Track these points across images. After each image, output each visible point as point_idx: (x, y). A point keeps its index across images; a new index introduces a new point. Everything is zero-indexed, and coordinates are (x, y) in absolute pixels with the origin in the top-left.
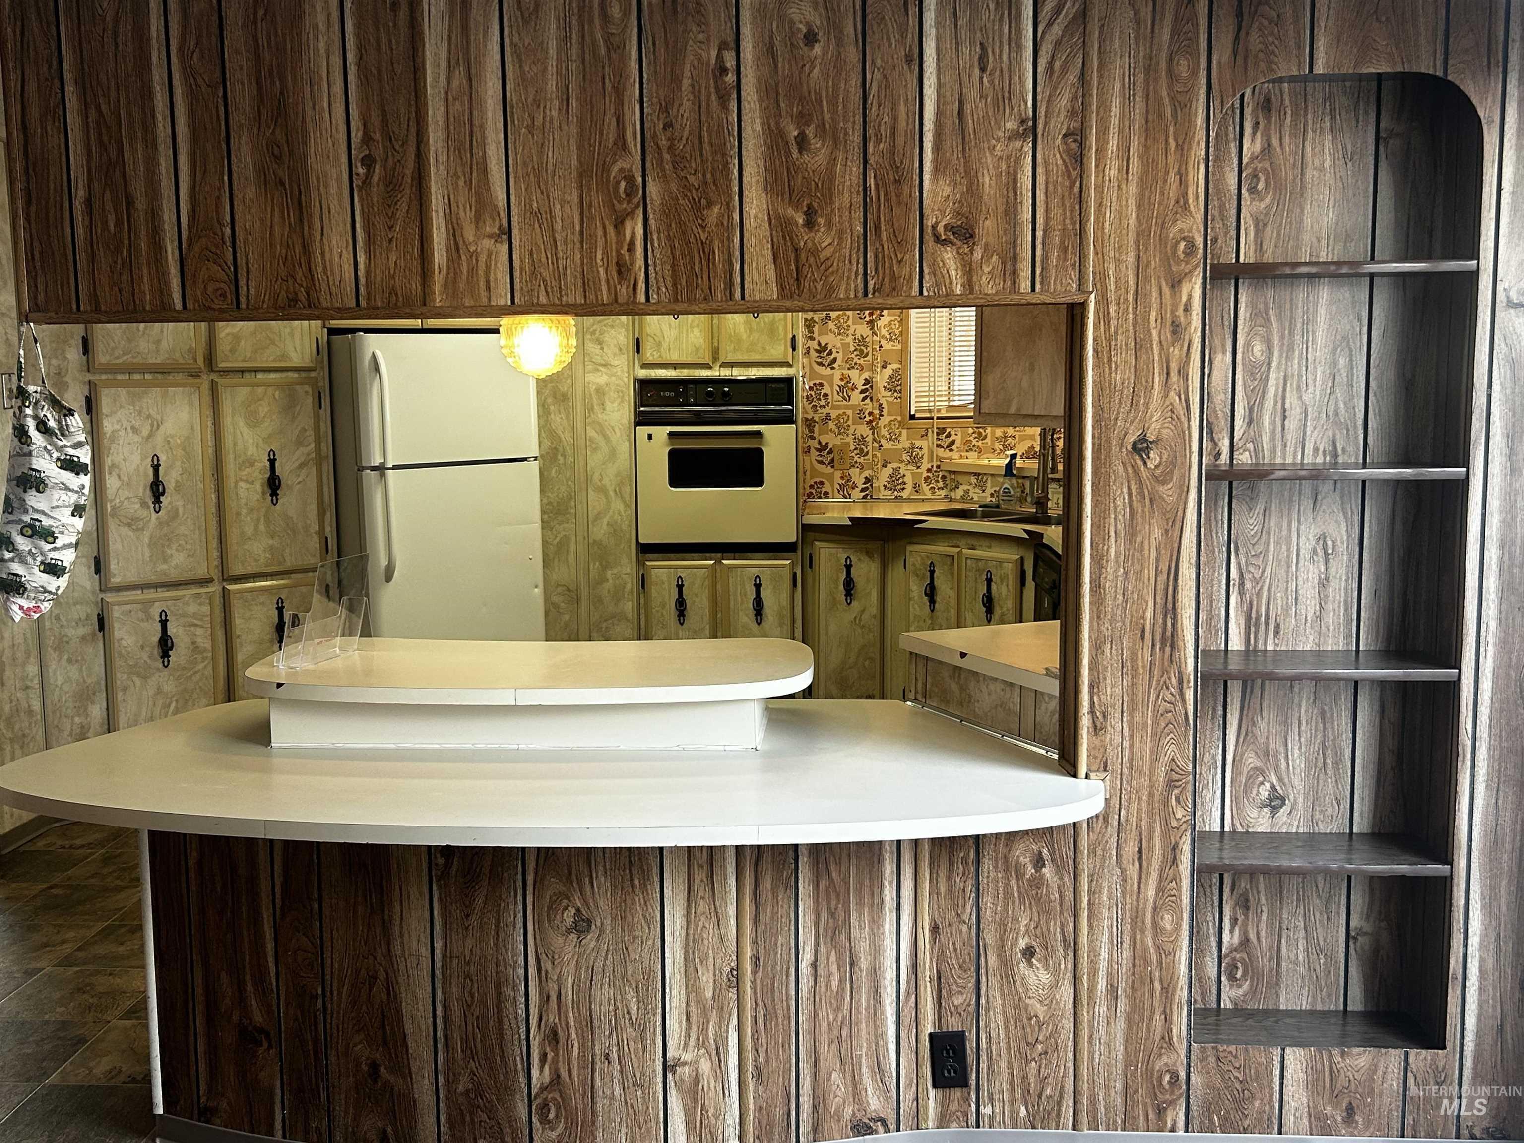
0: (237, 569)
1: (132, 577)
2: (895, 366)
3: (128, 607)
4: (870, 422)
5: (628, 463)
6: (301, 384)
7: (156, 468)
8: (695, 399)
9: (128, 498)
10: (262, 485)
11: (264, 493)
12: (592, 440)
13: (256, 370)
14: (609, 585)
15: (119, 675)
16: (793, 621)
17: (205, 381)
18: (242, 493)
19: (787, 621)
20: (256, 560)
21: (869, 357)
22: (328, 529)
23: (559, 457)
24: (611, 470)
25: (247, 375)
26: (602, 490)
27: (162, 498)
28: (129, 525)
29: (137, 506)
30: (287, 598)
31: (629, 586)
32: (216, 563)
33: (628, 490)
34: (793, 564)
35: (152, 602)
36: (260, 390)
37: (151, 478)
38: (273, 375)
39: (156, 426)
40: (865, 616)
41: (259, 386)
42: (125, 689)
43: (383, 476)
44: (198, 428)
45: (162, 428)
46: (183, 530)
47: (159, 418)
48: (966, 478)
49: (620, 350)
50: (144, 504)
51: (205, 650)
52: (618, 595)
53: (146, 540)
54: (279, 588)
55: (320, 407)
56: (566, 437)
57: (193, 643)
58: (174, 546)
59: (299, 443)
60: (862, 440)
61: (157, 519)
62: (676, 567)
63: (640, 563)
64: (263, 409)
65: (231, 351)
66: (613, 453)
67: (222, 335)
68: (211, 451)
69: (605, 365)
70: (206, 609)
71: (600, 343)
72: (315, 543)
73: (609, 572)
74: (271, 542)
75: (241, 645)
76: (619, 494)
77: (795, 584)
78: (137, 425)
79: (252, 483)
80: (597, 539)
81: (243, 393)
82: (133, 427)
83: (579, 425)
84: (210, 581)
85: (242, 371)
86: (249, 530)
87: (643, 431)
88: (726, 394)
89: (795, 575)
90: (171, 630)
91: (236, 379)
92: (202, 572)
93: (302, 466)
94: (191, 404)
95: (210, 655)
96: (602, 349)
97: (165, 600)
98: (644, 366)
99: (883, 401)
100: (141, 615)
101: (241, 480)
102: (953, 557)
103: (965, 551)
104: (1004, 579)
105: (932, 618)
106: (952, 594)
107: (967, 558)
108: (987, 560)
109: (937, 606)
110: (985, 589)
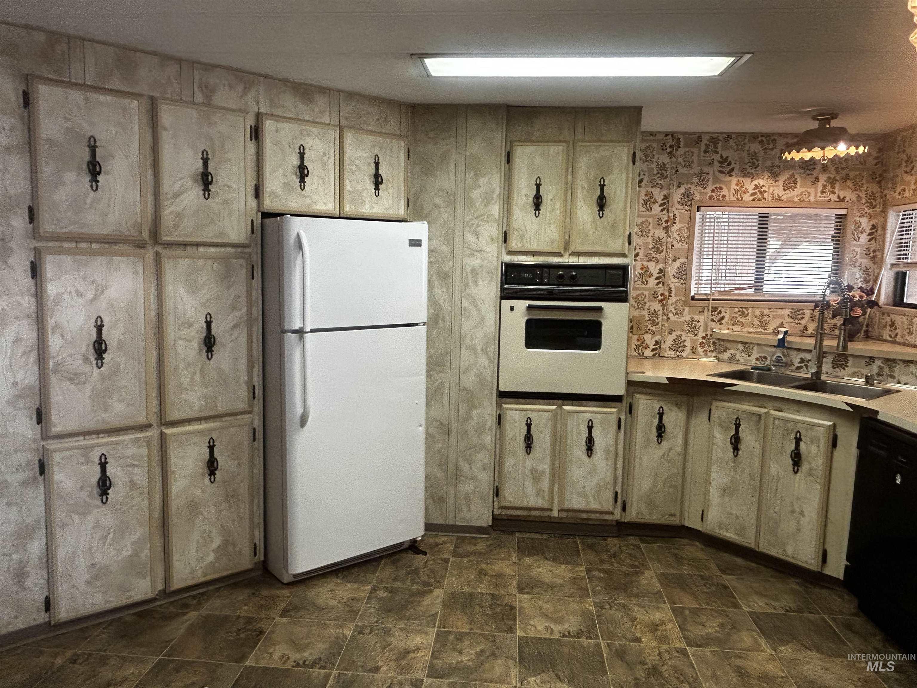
0: (174, 415)
1: (73, 426)
2: (682, 260)
3: (68, 453)
4: (661, 301)
5: (493, 329)
6: (236, 258)
7: (99, 328)
8: (549, 280)
9: (71, 355)
10: (199, 344)
11: (200, 351)
12: (465, 309)
13: (198, 245)
14: (473, 422)
15: (58, 514)
16: (616, 455)
17: (150, 253)
18: (179, 349)
19: (612, 456)
20: (191, 407)
21: (663, 254)
22: (255, 379)
23: (440, 321)
24: (480, 334)
25: (189, 249)
26: (472, 349)
27: (104, 356)
28: (71, 380)
29: (80, 362)
30: (218, 438)
31: (489, 424)
32: (155, 410)
33: (493, 348)
34: (619, 412)
35: (93, 447)
36: (201, 262)
37: (94, 337)
38: (212, 250)
39: (100, 290)
40: (672, 454)
41: (200, 258)
42: (64, 526)
43: (301, 338)
44: (141, 293)
45: (107, 292)
46: (124, 383)
47: (103, 283)
48: (735, 345)
49: (492, 239)
50: (86, 360)
51: (142, 487)
52: (480, 430)
53: (88, 393)
54: (211, 430)
55: (253, 278)
56: (446, 306)
57: (131, 481)
58: (116, 397)
59: (234, 308)
60: (654, 314)
61: (99, 373)
62: (526, 410)
63: (499, 405)
64: (202, 279)
65: (174, 226)
66: (482, 319)
67: (167, 212)
68: (153, 313)
69: (480, 251)
70: (144, 451)
71: (477, 234)
72: (243, 392)
73: (474, 412)
74: (205, 391)
75: (175, 481)
76: (485, 351)
77: (619, 428)
78: (81, 289)
79: (190, 341)
80: (467, 385)
81: (184, 263)
82: (77, 291)
83: (457, 298)
84: (150, 426)
85: (185, 245)
86: (186, 381)
87: (507, 304)
88: (573, 277)
89: (620, 420)
90: (110, 471)
91: (179, 252)
92: (141, 419)
93: (235, 327)
94: (135, 272)
95: (146, 490)
96: (478, 238)
97: (107, 444)
98: (510, 253)
99: (672, 286)
100: (82, 460)
101: (181, 339)
102: (760, 416)
103: (773, 412)
104: (814, 440)
105: (734, 462)
106: (757, 446)
107: (775, 418)
108: (796, 422)
109: (740, 453)
110: (793, 447)
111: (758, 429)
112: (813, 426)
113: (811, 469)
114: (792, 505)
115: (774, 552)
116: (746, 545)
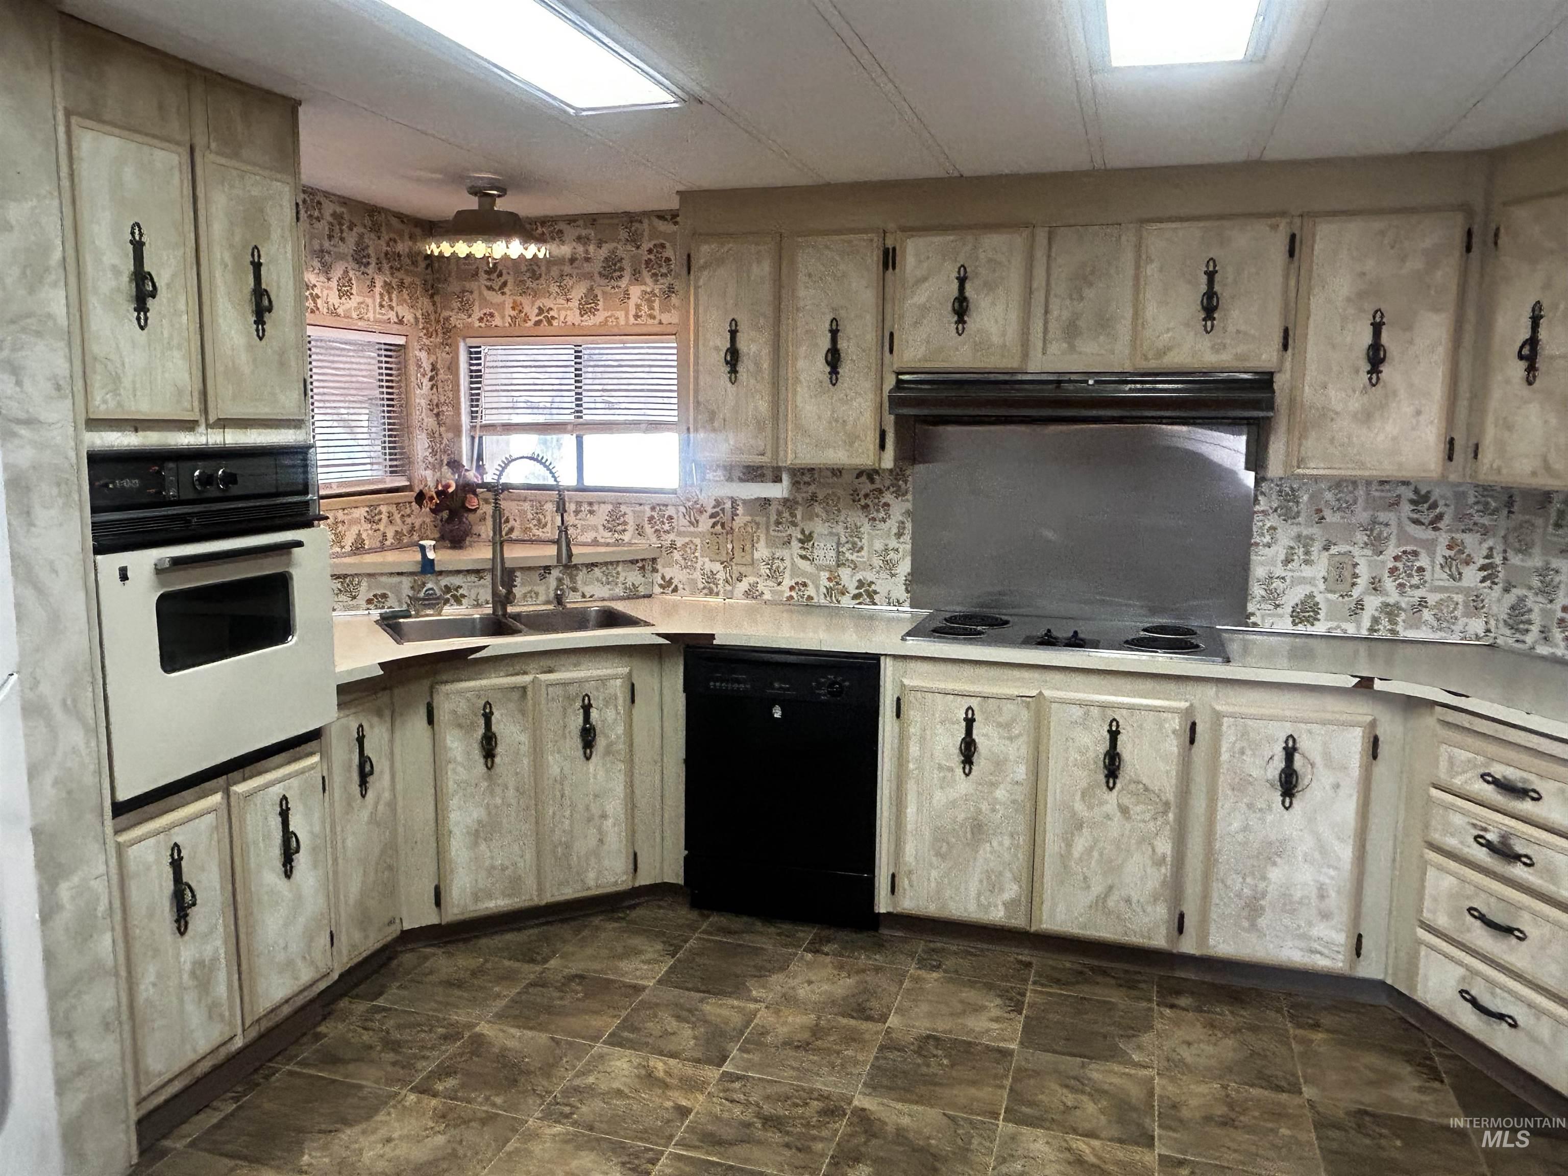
8: (178, 492)
31: (104, 901)
62: (167, 828)
63: (118, 839)
87: (111, 562)
98: (96, 425)
102: (524, 689)
103: (543, 677)
104: (610, 701)
105: (490, 778)
106: (524, 738)
107: (548, 686)
108: (581, 682)
109: (497, 760)
110: (580, 720)
111: (523, 712)
112: (603, 680)
113: (610, 745)
114: (587, 809)
115: (569, 893)
116: (527, 904)
